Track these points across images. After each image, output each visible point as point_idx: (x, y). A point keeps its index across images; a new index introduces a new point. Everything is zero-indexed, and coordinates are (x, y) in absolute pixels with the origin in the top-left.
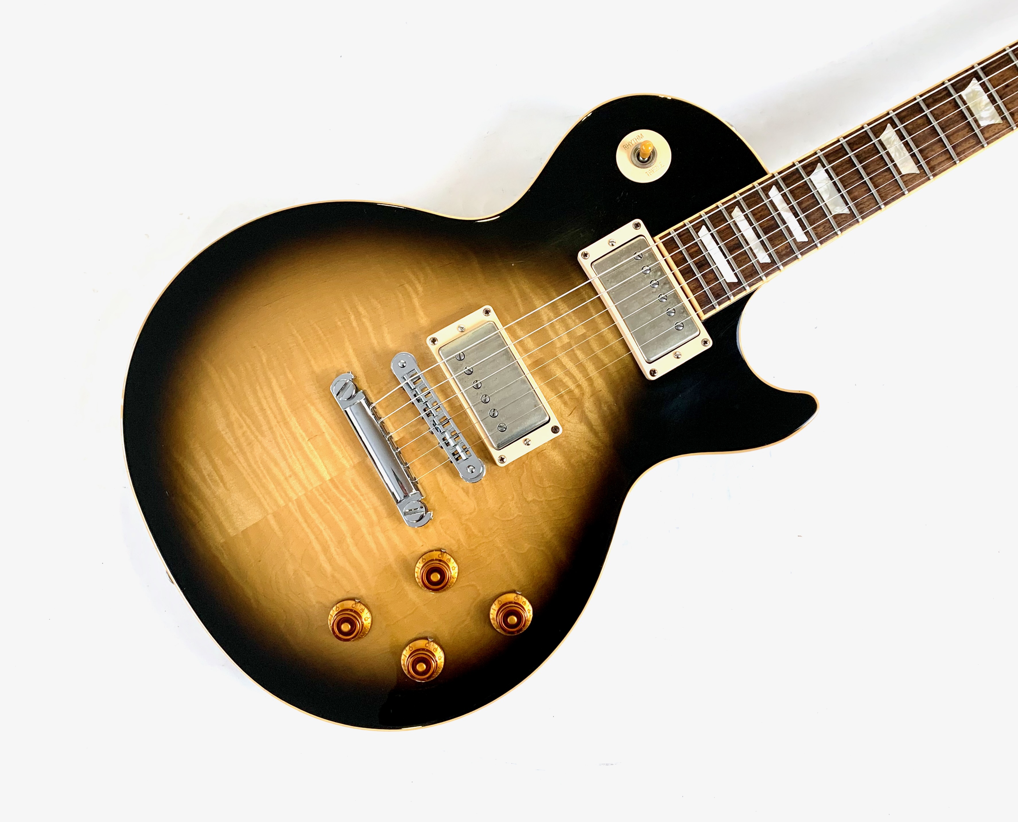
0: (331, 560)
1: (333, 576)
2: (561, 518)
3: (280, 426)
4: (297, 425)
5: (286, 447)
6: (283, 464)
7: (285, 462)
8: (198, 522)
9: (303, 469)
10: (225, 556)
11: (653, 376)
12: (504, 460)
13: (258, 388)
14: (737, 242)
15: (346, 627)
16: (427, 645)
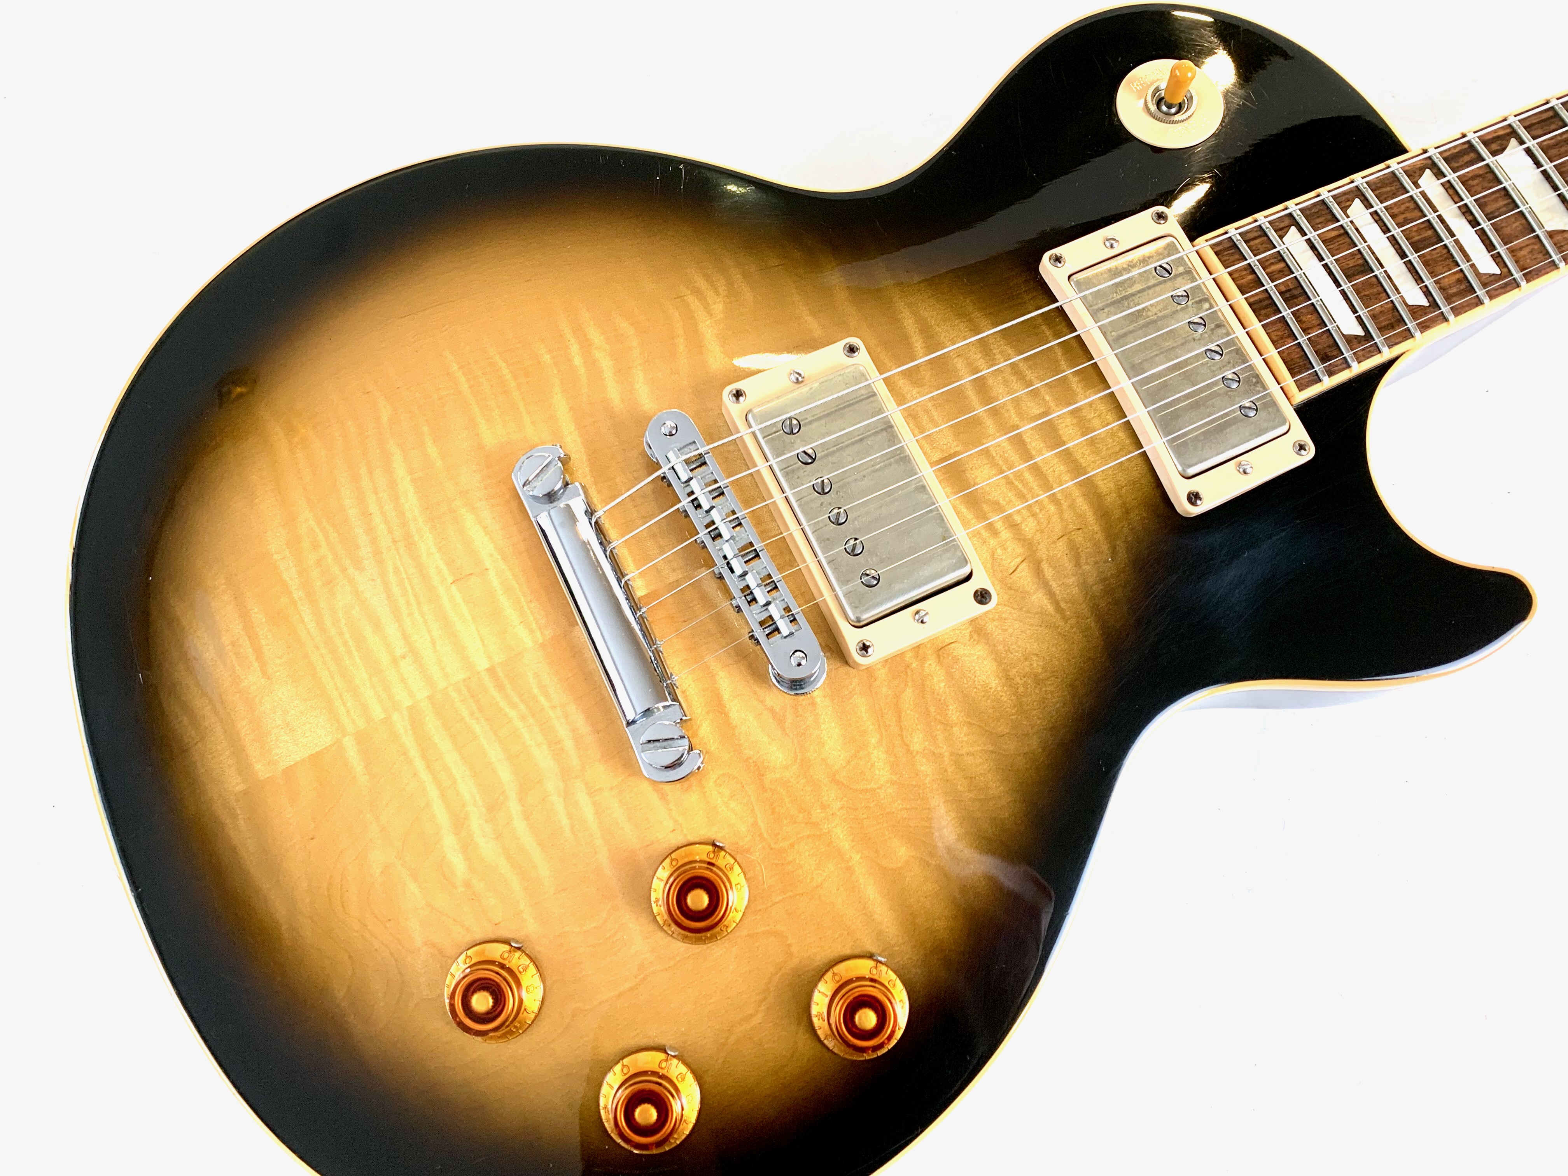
0: (467, 847)
1: (468, 884)
2: (982, 797)
3: (397, 550)
4: (434, 549)
5: (404, 593)
6: (391, 629)
7: (397, 625)
8: (196, 744)
9: (433, 642)
10: (241, 822)
11: (1194, 504)
12: (870, 650)
13: (363, 471)
14: (1361, 261)
15: (482, 1002)
16: (664, 1065)
